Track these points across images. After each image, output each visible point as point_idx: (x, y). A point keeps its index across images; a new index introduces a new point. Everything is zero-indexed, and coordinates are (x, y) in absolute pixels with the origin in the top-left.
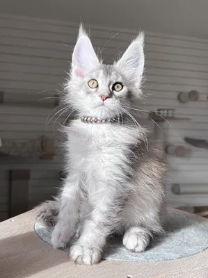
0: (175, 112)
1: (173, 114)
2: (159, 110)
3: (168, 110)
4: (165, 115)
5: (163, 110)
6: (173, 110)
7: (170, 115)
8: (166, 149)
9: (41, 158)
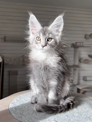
0: (84, 43)
1: (83, 44)
2: (76, 43)
3: (80, 43)
4: (79, 45)
5: (78, 42)
6: (83, 43)
7: (81, 45)
8: (80, 61)
9: (23, 65)
